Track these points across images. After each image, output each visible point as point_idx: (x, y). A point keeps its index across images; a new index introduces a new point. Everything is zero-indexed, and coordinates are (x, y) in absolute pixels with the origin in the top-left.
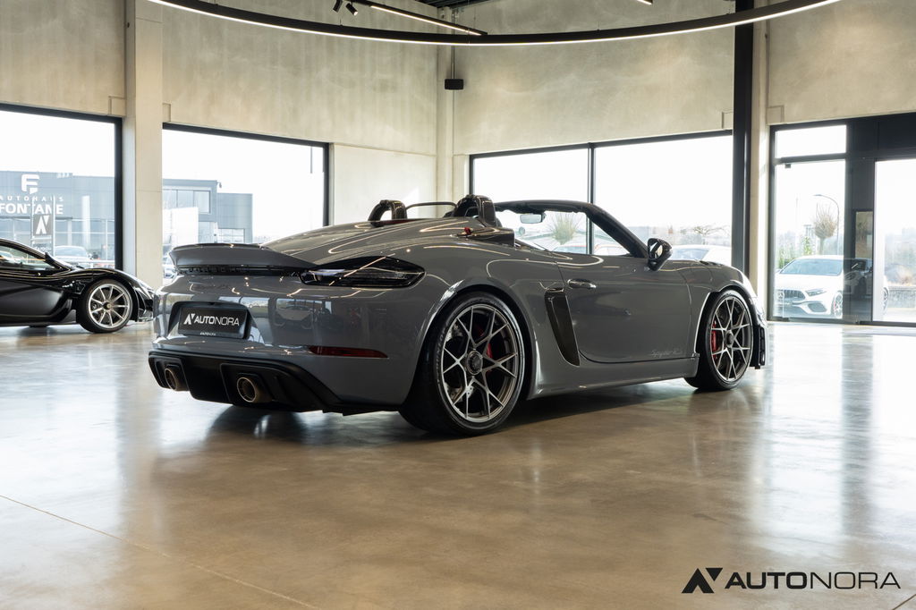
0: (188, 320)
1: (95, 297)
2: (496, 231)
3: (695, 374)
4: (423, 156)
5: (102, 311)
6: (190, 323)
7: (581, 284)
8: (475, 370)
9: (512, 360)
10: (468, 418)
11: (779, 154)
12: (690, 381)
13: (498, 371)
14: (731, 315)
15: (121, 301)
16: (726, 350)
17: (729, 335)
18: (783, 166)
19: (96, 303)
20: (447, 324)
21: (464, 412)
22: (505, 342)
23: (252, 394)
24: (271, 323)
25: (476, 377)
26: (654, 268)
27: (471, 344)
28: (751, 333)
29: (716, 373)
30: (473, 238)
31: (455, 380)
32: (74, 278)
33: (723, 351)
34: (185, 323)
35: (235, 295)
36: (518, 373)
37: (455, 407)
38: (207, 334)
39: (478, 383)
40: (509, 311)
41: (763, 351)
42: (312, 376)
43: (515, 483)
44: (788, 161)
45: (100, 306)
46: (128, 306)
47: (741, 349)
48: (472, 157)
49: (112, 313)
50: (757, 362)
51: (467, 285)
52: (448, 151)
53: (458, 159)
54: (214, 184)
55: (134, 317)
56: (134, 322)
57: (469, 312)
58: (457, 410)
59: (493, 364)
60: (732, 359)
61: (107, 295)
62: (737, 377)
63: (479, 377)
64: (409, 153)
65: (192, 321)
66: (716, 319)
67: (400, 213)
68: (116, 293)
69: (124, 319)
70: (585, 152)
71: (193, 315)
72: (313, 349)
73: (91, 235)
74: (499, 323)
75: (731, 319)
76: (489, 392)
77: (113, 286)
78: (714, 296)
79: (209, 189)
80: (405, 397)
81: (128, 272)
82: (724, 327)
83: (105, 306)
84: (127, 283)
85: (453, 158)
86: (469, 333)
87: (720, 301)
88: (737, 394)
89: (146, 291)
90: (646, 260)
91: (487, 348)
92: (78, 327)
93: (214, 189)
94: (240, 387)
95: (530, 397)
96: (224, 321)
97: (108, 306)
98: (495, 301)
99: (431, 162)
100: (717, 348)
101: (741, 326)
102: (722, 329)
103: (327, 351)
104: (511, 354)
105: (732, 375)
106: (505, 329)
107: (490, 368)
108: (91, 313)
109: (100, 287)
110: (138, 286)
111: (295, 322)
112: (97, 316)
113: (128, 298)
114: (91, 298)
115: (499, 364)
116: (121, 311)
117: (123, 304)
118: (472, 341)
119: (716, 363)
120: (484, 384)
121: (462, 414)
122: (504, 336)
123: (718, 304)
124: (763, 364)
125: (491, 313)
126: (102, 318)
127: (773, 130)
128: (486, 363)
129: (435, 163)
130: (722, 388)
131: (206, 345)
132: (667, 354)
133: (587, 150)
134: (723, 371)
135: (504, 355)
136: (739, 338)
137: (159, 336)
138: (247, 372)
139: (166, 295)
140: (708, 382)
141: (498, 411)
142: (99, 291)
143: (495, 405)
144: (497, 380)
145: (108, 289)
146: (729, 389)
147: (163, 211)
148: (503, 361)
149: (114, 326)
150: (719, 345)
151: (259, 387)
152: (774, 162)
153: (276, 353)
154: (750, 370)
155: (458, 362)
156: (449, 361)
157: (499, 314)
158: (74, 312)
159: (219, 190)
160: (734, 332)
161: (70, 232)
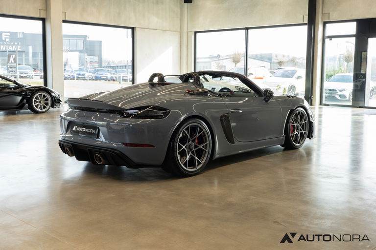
0: (74, 129)
1: (36, 98)
2: (200, 90)
3: (283, 143)
4: (175, 32)
5: (39, 104)
7: (236, 111)
8: (191, 150)
9: (206, 145)
10: (188, 170)
11: (327, 34)
12: (282, 146)
13: (200, 149)
14: (299, 118)
15: (47, 100)
16: (297, 132)
17: (298, 126)
18: (329, 39)
19: (36, 101)
22: (204, 138)
23: (101, 161)
24: (108, 129)
25: (192, 152)
26: (267, 101)
27: (189, 139)
28: (308, 125)
29: (292, 142)
30: (191, 94)
31: (183, 154)
32: (27, 91)
33: (295, 133)
35: (93, 121)
36: (209, 150)
37: (182, 166)
38: (82, 135)
39: (192, 155)
40: (205, 125)
41: (313, 131)
42: (125, 155)
43: (205, 203)
44: (331, 37)
45: (38, 102)
46: (50, 102)
47: (303, 132)
48: (196, 33)
49: (43, 105)
50: (310, 136)
51: (188, 116)
52: (185, 30)
53: (189, 33)
54: (85, 37)
55: (52, 106)
56: (52, 108)
57: (189, 127)
58: (184, 167)
59: (198, 147)
60: (299, 136)
61: (41, 97)
62: (301, 143)
63: (193, 152)
64: (168, 31)
65: (76, 129)
66: (293, 120)
67: (162, 78)
68: (44, 96)
69: (48, 108)
70: (244, 31)
71: (76, 127)
72: (126, 144)
73: (33, 59)
74: (201, 130)
75: (299, 120)
76: (196, 158)
77: (43, 94)
78: (292, 111)
79: (83, 39)
80: (162, 162)
81: (49, 87)
84: (49, 92)
85: (187, 33)
86: (188, 135)
88: (301, 150)
89: (57, 95)
90: (264, 98)
91: (196, 140)
92: (29, 110)
93: (86, 39)
94: (96, 158)
95: (214, 159)
96: (89, 130)
97: (41, 102)
98: (199, 121)
99: (178, 35)
101: (303, 122)
102: (295, 124)
103: (131, 145)
104: (206, 142)
105: (299, 143)
106: (204, 132)
107: (197, 148)
108: (34, 105)
109: (38, 94)
110: (53, 93)
111: (118, 130)
112: (37, 106)
113: (50, 99)
114: (34, 99)
115: (201, 147)
116: (47, 104)
119: (293, 138)
120: (195, 156)
121: (185, 168)
122: (203, 135)
123: (294, 113)
124: (312, 137)
125: (198, 126)
126: (39, 107)
127: (325, 23)
128: (196, 146)
130: (295, 148)
131: (82, 139)
132: (271, 136)
134: (295, 141)
135: (203, 143)
136: (303, 127)
137: (63, 134)
138: (99, 153)
139: (65, 117)
140: (289, 146)
141: (200, 166)
142: (37, 96)
143: (200, 163)
144: (200, 153)
145: (41, 95)
146: (298, 148)
147: (64, 53)
148: (203, 145)
149: (44, 110)
150: (294, 131)
151: (104, 158)
152: (325, 37)
153: (109, 145)
154: (307, 140)
155: (184, 147)
156: (180, 147)
157: (201, 127)
158: (27, 104)
159: (87, 39)
160: (300, 125)
161: (24, 58)
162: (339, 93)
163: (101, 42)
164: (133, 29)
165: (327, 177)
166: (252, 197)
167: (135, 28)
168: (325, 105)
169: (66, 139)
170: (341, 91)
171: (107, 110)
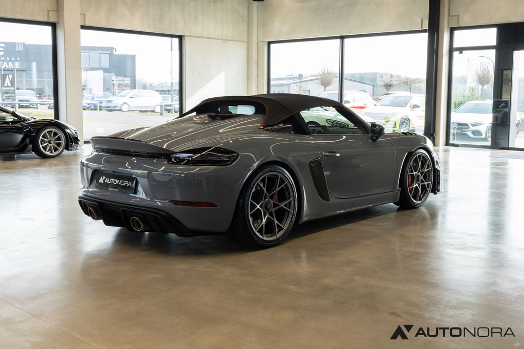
0: (101, 180)
1: (43, 137)
2: (281, 125)
3: (398, 200)
4: (240, 43)
5: (48, 145)
6: (102, 182)
7: (331, 154)
8: (268, 210)
9: (290, 202)
10: (265, 238)
11: (456, 45)
12: (395, 203)
13: (282, 209)
14: (420, 164)
15: (59, 139)
16: (417, 185)
17: (419, 176)
18: (458, 52)
19: (44, 140)
20: (252, 186)
21: (262, 235)
22: (286, 192)
23: (139, 226)
24: (149, 182)
25: (269, 214)
26: (374, 141)
27: (266, 195)
28: (432, 173)
29: (410, 198)
30: (267, 130)
31: (257, 216)
32: (30, 126)
33: (415, 186)
34: (100, 182)
35: (128, 168)
36: (294, 209)
38: (113, 189)
39: (270, 217)
40: (288, 174)
41: (439, 183)
42: (174, 218)
43: (291, 286)
44: (461, 50)
45: (46, 142)
46: (63, 142)
47: (426, 183)
48: (269, 43)
49: (54, 146)
50: (435, 190)
51: (264, 162)
52: (255, 39)
53: (260, 44)
54: (112, 49)
55: (67, 148)
56: (67, 151)
57: (265, 177)
58: (258, 234)
59: (279, 205)
60: (420, 190)
61: (50, 135)
62: (423, 200)
63: (271, 214)
64: (231, 40)
65: (104, 181)
66: (411, 167)
68: (55, 134)
69: (61, 149)
70: (338, 41)
71: (104, 178)
72: (176, 203)
73: (38, 81)
74: (282, 181)
75: (420, 166)
76: (276, 222)
77: (54, 130)
78: (410, 154)
79: (109, 52)
80: (228, 228)
81: (62, 120)
82: (415, 172)
83: (49, 142)
84: (62, 128)
85: (258, 44)
86: (265, 189)
87: (413, 157)
88: (423, 209)
89: (74, 132)
90: (370, 135)
91: (276, 196)
92: (34, 154)
93: (112, 52)
94: (132, 222)
95: (301, 222)
96: (123, 183)
97: (51, 142)
98: (280, 169)
99: (244, 46)
100: (411, 184)
101: (426, 170)
102: (415, 173)
103: (183, 203)
104: (289, 199)
105: (420, 199)
106: (286, 185)
107: (277, 208)
108: (41, 146)
109: (46, 131)
110: (68, 128)
111: (164, 182)
112: (45, 148)
113: (63, 137)
114: (41, 138)
115: (282, 205)
116: (59, 145)
117: (60, 140)
118: (267, 193)
119: (411, 193)
120: (274, 218)
121: (261, 237)
122: (285, 188)
123: (413, 158)
124: (438, 191)
125: (277, 176)
126: (48, 149)
127: (452, 30)
128: (275, 205)
129: (246, 48)
130: (414, 207)
131: (113, 196)
132: (381, 190)
133: (339, 40)
134: (415, 197)
135: (285, 199)
136: (425, 177)
137: (84, 188)
138: (136, 214)
139: (88, 164)
140: (406, 204)
141: (282, 232)
142: (45, 134)
143: (280, 229)
144: (281, 215)
145: (51, 132)
146: (418, 208)
148: (285, 203)
149: (55, 154)
150: (412, 182)
151: (144, 223)
152: (453, 49)
153: (152, 204)
154: (431, 195)
155: (258, 206)
156: (253, 207)
157: (282, 176)
158: (31, 145)
159: (115, 53)
160: (422, 174)
161: (24, 79)
162: (472, 128)
163: (134, 56)
164: (181, 38)
165: (463, 249)
166: (357, 278)
167: (184, 36)
168: (453, 145)
169: (89, 194)
170: (474, 125)
171: (147, 153)
